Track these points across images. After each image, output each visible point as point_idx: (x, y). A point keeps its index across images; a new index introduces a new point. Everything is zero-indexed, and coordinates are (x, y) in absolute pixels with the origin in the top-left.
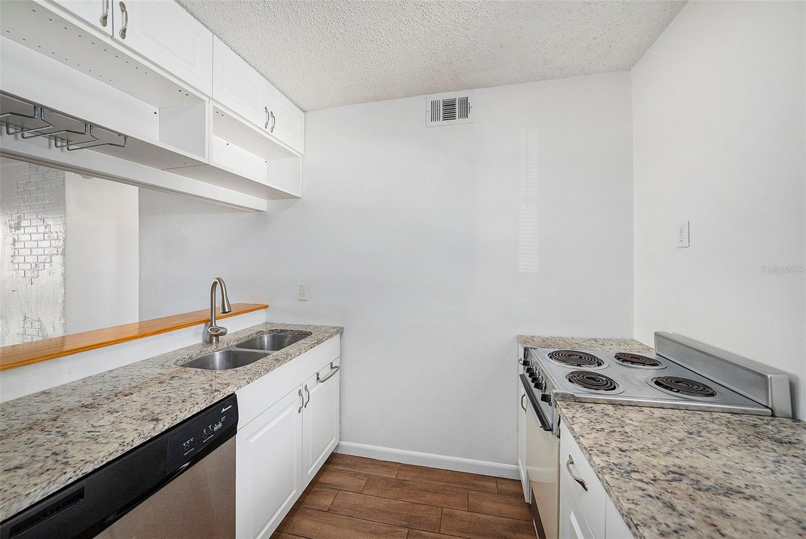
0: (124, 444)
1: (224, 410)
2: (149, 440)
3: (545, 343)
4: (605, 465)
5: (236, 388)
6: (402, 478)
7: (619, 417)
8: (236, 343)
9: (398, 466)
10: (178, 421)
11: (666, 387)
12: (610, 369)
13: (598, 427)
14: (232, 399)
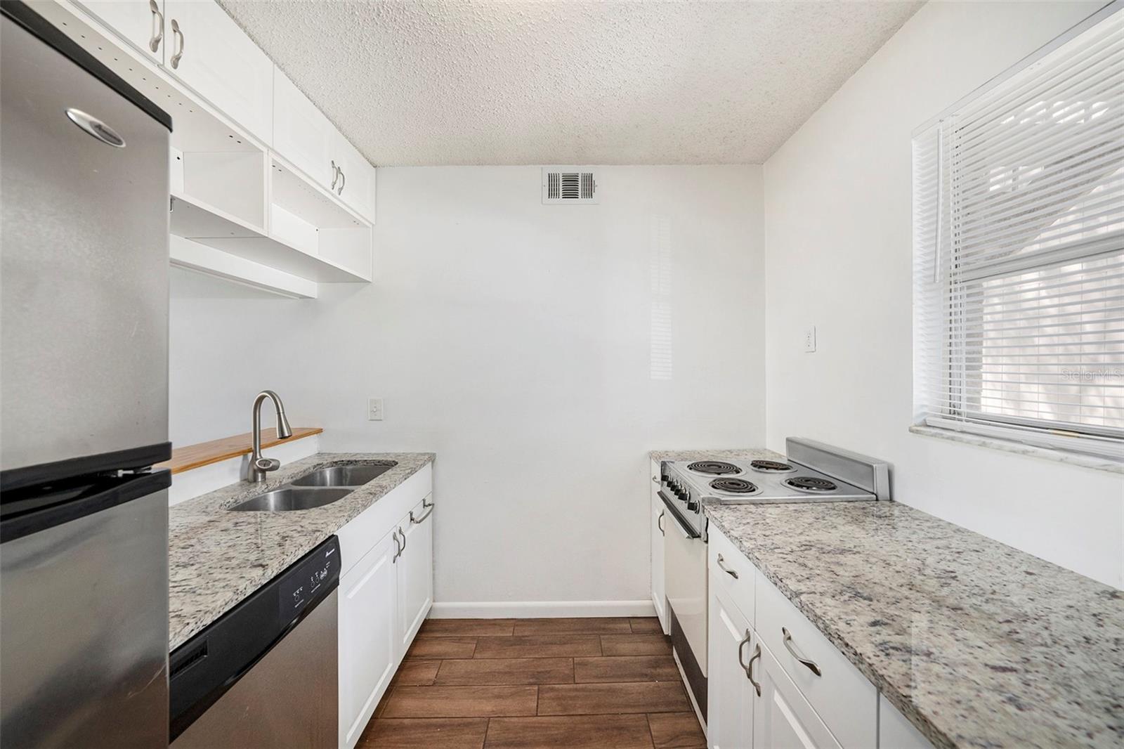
0: (238, 591)
1: (328, 554)
2: (260, 588)
3: (681, 456)
4: (754, 547)
5: (336, 528)
6: (520, 634)
7: (761, 512)
8: (290, 480)
9: (512, 621)
10: (285, 567)
11: (798, 486)
12: (748, 475)
13: (745, 522)
14: (333, 541)
